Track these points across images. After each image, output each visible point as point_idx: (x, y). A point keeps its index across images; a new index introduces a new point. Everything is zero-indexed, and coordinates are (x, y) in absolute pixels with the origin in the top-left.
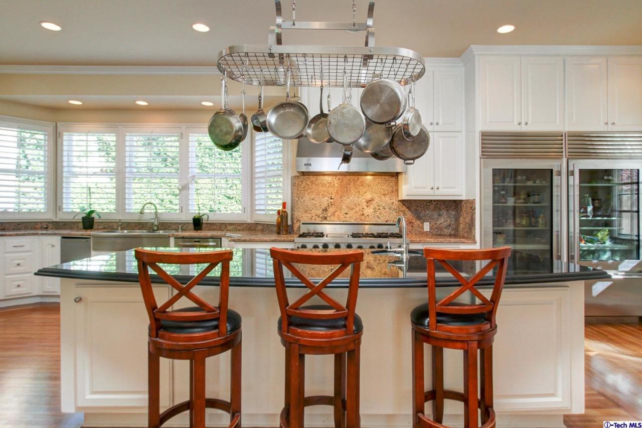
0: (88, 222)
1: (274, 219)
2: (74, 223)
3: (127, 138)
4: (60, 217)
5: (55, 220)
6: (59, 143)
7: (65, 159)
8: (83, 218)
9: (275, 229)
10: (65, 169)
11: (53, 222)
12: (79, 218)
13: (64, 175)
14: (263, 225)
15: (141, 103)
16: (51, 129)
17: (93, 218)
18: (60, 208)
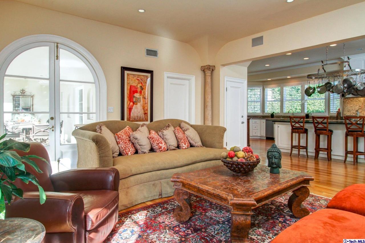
0: (272, 116)
1: (335, 115)
2: (268, 116)
3: (284, 88)
4: (265, 115)
5: (263, 115)
6: (264, 92)
7: (266, 96)
8: (271, 115)
9: (336, 118)
10: (266, 100)
11: (262, 116)
12: (270, 115)
13: (266, 101)
14: (333, 117)
15: (288, 77)
16: (261, 88)
17: (274, 115)
18: (264, 112)
